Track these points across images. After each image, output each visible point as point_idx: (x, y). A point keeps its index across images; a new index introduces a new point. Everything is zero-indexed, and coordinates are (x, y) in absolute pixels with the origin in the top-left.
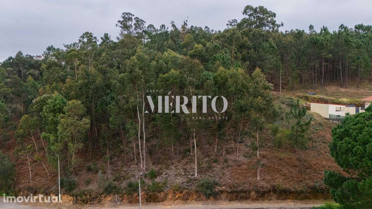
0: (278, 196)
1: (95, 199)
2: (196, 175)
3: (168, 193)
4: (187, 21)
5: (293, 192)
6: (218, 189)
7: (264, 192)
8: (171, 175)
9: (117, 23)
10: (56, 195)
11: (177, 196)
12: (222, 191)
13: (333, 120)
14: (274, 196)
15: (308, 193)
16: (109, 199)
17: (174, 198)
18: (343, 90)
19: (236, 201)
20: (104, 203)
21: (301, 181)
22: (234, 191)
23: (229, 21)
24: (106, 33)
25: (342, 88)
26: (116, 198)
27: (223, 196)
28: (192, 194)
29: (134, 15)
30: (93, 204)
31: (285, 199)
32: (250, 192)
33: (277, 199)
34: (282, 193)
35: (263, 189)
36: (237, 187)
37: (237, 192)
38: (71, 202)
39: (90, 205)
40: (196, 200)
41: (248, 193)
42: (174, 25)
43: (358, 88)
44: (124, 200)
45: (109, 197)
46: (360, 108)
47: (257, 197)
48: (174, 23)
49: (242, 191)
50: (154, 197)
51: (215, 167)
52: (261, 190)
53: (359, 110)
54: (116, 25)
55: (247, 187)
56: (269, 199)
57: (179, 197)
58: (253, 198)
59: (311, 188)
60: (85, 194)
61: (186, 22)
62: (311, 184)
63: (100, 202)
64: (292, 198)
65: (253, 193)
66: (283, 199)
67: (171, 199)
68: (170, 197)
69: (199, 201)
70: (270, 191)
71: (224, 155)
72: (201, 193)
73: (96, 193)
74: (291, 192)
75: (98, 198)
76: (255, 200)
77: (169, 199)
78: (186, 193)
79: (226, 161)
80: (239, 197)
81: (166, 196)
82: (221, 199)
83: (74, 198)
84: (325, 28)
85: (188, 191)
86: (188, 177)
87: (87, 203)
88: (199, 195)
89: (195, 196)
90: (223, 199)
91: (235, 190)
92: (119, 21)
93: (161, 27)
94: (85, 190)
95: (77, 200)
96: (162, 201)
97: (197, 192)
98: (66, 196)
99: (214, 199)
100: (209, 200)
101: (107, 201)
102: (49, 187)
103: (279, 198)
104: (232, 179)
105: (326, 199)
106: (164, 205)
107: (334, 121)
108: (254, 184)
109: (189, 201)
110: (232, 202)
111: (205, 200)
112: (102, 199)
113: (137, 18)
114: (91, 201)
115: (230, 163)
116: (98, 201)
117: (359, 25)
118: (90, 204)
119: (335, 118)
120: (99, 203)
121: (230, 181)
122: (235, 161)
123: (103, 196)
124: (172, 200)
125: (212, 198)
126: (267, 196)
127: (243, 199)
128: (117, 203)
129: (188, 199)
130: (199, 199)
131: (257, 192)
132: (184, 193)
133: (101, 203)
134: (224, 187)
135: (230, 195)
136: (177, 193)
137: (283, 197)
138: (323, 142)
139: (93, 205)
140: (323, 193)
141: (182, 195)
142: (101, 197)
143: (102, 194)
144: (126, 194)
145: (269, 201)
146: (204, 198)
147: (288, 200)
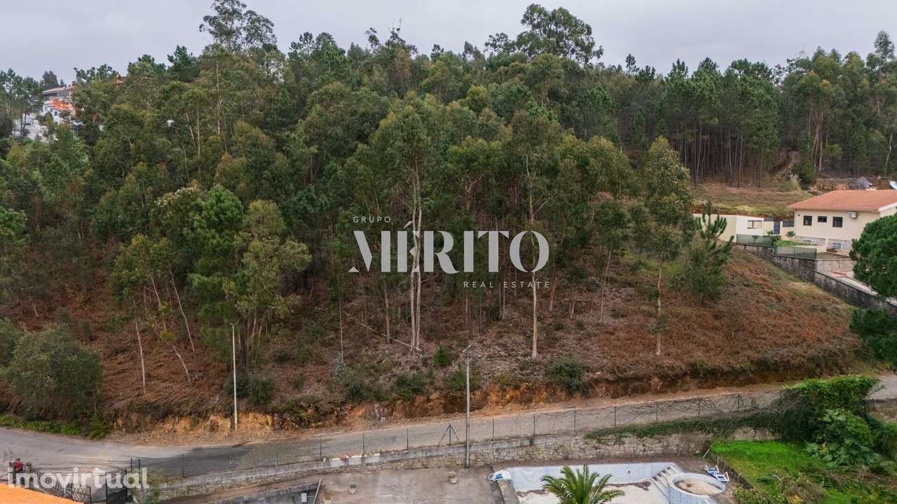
0: (700, 382)
1: (328, 417)
2: (535, 354)
3: (488, 391)
4: (398, 30)
5: (727, 373)
6: (587, 377)
7: (676, 375)
8: (480, 358)
9: (203, 22)
10: (226, 417)
11: (508, 396)
12: (596, 380)
13: (745, 245)
14: (692, 384)
15: (752, 372)
16: (360, 413)
17: (503, 401)
18: (734, 190)
19: (624, 397)
20: (351, 423)
21: (738, 353)
22: (620, 378)
23: (490, 36)
24: (181, 47)
25: (731, 186)
26: (376, 411)
27: (601, 389)
28: (539, 389)
29: (244, 6)
30: (324, 426)
31: (712, 387)
32: (649, 379)
33: (699, 388)
34: (708, 375)
35: (674, 370)
36: (625, 370)
37: (626, 380)
38: (268, 428)
39: (317, 430)
40: (547, 401)
41: (645, 380)
42: (374, 36)
43: (759, 187)
44: (394, 413)
45: (359, 410)
46: (781, 223)
47: (662, 387)
48: (375, 32)
49: (637, 378)
50: (461, 401)
51: (564, 339)
52: (671, 373)
53: (779, 227)
54: (200, 27)
55: (642, 370)
56: (684, 389)
57: (512, 398)
58: (656, 390)
59: (757, 364)
60: (301, 406)
61: (396, 32)
62: (756, 356)
63: (339, 421)
64: (724, 383)
65: (656, 379)
66: (709, 388)
67: (497, 403)
68: (494, 398)
69: (554, 402)
70: (685, 374)
71: (571, 316)
72: (558, 387)
73: (329, 403)
74: (723, 374)
75: (335, 412)
76: (660, 392)
77: (492, 402)
78: (528, 388)
79: (580, 326)
80: (630, 390)
81: (486, 398)
82: (596, 395)
83: (276, 418)
84: (681, 63)
85: (531, 384)
86: (518, 360)
87: (308, 426)
88: (552, 391)
89: (545, 393)
90: (601, 395)
91: (623, 376)
92: (206, 18)
93: (301, 37)
94: (300, 400)
95: (284, 420)
96: (478, 409)
97: (548, 385)
98: (251, 415)
99: (582, 396)
100: (571, 401)
101: (356, 418)
102: (202, 401)
103: (703, 385)
104: (609, 357)
105: (783, 381)
106: (485, 414)
107: (748, 248)
108: (655, 363)
109: (532, 405)
110: (618, 399)
111: (566, 400)
112: (346, 415)
113: (252, 13)
114: (319, 421)
115: (590, 329)
116: (334, 419)
117: (740, 62)
118: (317, 427)
119: (752, 240)
120: (339, 424)
121: (605, 361)
122: (598, 324)
123: (349, 407)
124: (498, 405)
125: (578, 395)
126: (680, 383)
127: (638, 393)
128: (380, 419)
129: (530, 401)
130: (552, 399)
131: (663, 377)
132: (522, 389)
133: (344, 422)
134: (599, 373)
135: (612, 387)
136: (508, 389)
137: (710, 383)
138: (745, 286)
139: (324, 429)
140: (776, 371)
141: (518, 393)
142: (341, 410)
143: (343, 403)
144: (399, 399)
145: (685, 393)
146: (563, 395)
147: (718, 388)
